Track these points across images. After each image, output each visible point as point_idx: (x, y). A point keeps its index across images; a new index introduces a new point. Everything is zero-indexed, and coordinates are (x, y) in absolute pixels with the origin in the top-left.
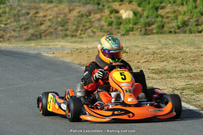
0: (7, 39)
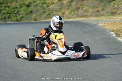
0: (118, 14)
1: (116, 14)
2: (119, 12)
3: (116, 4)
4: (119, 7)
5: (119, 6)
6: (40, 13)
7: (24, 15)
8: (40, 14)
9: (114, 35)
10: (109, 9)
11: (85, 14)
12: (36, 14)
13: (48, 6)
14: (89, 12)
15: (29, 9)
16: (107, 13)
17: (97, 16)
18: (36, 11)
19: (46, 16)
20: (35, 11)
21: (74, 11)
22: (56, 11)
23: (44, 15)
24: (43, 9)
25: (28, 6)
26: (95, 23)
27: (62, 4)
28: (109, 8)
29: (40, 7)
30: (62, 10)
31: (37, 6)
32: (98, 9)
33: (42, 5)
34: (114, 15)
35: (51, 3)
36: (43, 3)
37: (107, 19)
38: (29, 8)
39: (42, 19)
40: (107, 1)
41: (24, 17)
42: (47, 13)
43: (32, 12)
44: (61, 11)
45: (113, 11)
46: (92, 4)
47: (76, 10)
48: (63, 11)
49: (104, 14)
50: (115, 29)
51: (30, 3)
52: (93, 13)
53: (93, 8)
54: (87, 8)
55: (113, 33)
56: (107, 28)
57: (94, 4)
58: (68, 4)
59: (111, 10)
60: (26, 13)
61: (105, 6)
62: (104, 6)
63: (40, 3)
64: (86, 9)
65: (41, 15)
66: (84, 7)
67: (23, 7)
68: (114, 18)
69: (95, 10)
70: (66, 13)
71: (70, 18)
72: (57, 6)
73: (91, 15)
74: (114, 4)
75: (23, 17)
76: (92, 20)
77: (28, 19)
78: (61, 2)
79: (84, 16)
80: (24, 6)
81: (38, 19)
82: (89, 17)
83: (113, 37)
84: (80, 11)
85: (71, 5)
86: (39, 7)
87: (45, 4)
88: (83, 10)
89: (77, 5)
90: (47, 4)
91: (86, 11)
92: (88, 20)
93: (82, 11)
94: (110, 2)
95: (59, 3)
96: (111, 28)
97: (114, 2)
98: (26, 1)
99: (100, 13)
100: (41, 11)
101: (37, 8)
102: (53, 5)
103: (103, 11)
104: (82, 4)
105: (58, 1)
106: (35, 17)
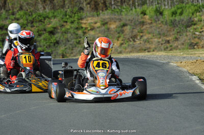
1: (197, 46)
2: (202, 43)
3: (197, 30)
4: (202, 35)
5: (203, 33)
6: (71, 44)
7: (45, 47)
8: (71, 46)
9: (198, 82)
10: (186, 38)
11: (146, 46)
12: (65, 46)
13: (84, 33)
14: (152, 43)
15: (54, 39)
16: (183, 44)
17: (165, 49)
18: (64, 42)
19: (82, 49)
20: (62, 41)
21: (127, 42)
23: (78, 47)
24: (77, 38)
25: (52, 33)
26: (164, 62)
27: (108, 29)
28: (187, 36)
29: (72, 35)
31: (66, 32)
32: (168, 39)
33: (75, 30)
34: (194, 48)
35: (89, 28)
36: (77, 28)
37: (185, 55)
38: (52, 36)
39: (74, 54)
40: (183, 25)
43: (57, 42)
45: (193, 41)
46: (158, 30)
47: (131, 40)
49: (177, 47)
50: (199, 71)
51: (55, 28)
52: (160, 45)
53: (159, 36)
54: (150, 36)
55: (194, 78)
56: (184, 69)
57: (162, 30)
58: (119, 30)
59: (189, 40)
60: (48, 44)
61: (179, 34)
63: (71, 27)
64: (148, 38)
65: (73, 47)
66: (144, 34)
67: (44, 34)
68: (195, 54)
69: (162, 40)
70: (115, 44)
71: (120, 53)
72: (100, 33)
73: (156, 48)
74: (195, 29)
75: (43, 51)
76: (159, 56)
78: (106, 26)
79: (145, 50)
80: (44, 32)
81: (68, 55)
82: (153, 51)
83: (196, 84)
84: (138, 42)
85: (123, 32)
86: (69, 35)
87: (79, 29)
88: (144, 40)
89: (132, 32)
90: (84, 29)
91: (147, 41)
92: (153, 56)
93: (141, 42)
94: (188, 26)
95: (103, 28)
96: (191, 69)
97: (195, 27)
98: (49, 24)
99: (170, 45)
100: (73, 42)
101: (66, 36)
102: (93, 31)
103: (176, 42)
104: (141, 30)
105: (101, 24)
106: (63, 51)
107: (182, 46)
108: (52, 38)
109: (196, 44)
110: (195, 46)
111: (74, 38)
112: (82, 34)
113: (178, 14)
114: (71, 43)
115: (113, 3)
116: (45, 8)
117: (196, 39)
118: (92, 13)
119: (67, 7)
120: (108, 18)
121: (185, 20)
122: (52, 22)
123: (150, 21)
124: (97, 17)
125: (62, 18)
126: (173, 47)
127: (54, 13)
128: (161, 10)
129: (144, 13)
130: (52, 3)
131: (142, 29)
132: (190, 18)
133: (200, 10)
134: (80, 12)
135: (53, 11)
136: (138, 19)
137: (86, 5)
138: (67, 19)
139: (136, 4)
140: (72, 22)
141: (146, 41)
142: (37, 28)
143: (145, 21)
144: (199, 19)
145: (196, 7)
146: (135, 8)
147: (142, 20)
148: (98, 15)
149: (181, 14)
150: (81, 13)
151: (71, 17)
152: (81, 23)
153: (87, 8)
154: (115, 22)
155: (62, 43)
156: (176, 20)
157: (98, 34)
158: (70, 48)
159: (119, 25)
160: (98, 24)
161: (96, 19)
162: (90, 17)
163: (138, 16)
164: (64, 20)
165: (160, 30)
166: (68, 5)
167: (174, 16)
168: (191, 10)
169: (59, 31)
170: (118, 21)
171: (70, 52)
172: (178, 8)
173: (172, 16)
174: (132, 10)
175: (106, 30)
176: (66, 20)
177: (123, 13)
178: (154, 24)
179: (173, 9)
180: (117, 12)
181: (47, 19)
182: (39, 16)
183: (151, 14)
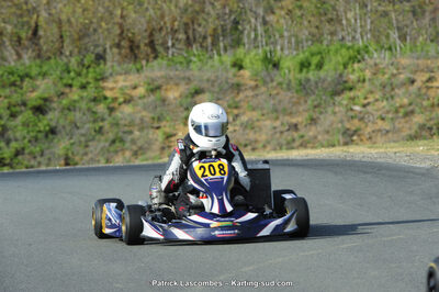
1: (359, 136)
2: (369, 129)
3: (356, 101)
4: (368, 113)
5: (369, 108)
6: (83, 135)
7: (26, 141)
8: (83, 139)
10: (332, 118)
11: (246, 137)
12: (71, 138)
13: (111, 110)
14: (261, 129)
15: (44, 123)
16: (328, 132)
17: (289, 144)
18: (68, 128)
19: (107, 144)
20: (64, 127)
22: (141, 130)
23: (99, 141)
24: (95, 121)
25: (40, 110)
27: (163, 100)
28: (335, 113)
29: (84, 114)
30: (162, 124)
31: (70, 108)
32: (294, 121)
33: (91, 104)
34: (352, 141)
35: (121, 100)
36: (95, 100)
38: (41, 116)
39: (90, 156)
40: (325, 89)
41: (26, 151)
42: (111, 136)
43: (53, 131)
44: (158, 128)
45: (348, 126)
46: (272, 102)
48: (167, 127)
49: (315, 137)
51: (45, 100)
52: (278, 135)
53: (275, 115)
54: (256, 115)
57: (280, 102)
58: (186, 102)
59: (342, 122)
60: (32, 134)
61: (317, 110)
62: (315, 107)
63: (82, 98)
64: (250, 119)
65: (86, 141)
66: (241, 111)
67: (21, 112)
69: (282, 124)
70: (180, 134)
72: (145, 109)
73: (268, 142)
74: (353, 99)
75: (23, 149)
77: (39, 159)
78: (158, 94)
79: (246, 146)
80: (23, 108)
81: (77, 158)
82: (264, 147)
86: (78, 115)
87: (100, 101)
88: (242, 124)
90: (110, 100)
91: (250, 126)
93: (237, 128)
94: (336, 93)
95: (152, 98)
97: (352, 94)
98: (32, 92)
99: (301, 133)
100: (88, 129)
101: (71, 116)
102: (130, 105)
103: (313, 128)
104: (235, 102)
105: (147, 90)
106: (68, 150)
107: (326, 137)
108: (40, 121)
109: (355, 131)
110: (352, 135)
111: (89, 122)
112: (106, 111)
113: (313, 67)
114: (83, 131)
115: (170, 44)
116: (19, 56)
117: (356, 121)
118: (125, 66)
119: (68, 53)
120: (162, 77)
121: (329, 79)
122: (38, 87)
123: (253, 83)
124: (137, 75)
125: (61, 78)
126: (306, 138)
127: (41, 67)
128: (275, 59)
129: (239, 66)
130: (37, 44)
131: (237, 99)
132: (341, 75)
133: (359, 57)
134: (99, 64)
135: (38, 61)
136: (227, 78)
137: (111, 48)
138: (73, 79)
139: (221, 45)
140: (83, 87)
141: (246, 127)
142: (6, 101)
143: (242, 82)
144: (359, 77)
145: (351, 51)
146: (219, 55)
147: (235, 80)
148: (138, 71)
149: (320, 66)
150: (102, 66)
151: (79, 74)
152: (103, 88)
153: (112, 55)
154: (177, 85)
155: (63, 133)
156: (308, 80)
157: (140, 112)
158: (80, 142)
159: (187, 92)
160: (141, 91)
161: (133, 79)
162: (121, 74)
163: (227, 71)
164: (65, 81)
165: (276, 101)
166: (71, 48)
167: (305, 70)
168: (340, 59)
169: (54, 105)
170: (183, 83)
171: (81, 152)
172: (312, 55)
173: (301, 70)
174: (211, 57)
175: (158, 103)
176: (70, 82)
177: (192, 66)
178: (263, 89)
179: (302, 56)
180: (181, 63)
181: (27, 79)
182: (9, 73)
183: (255, 67)
